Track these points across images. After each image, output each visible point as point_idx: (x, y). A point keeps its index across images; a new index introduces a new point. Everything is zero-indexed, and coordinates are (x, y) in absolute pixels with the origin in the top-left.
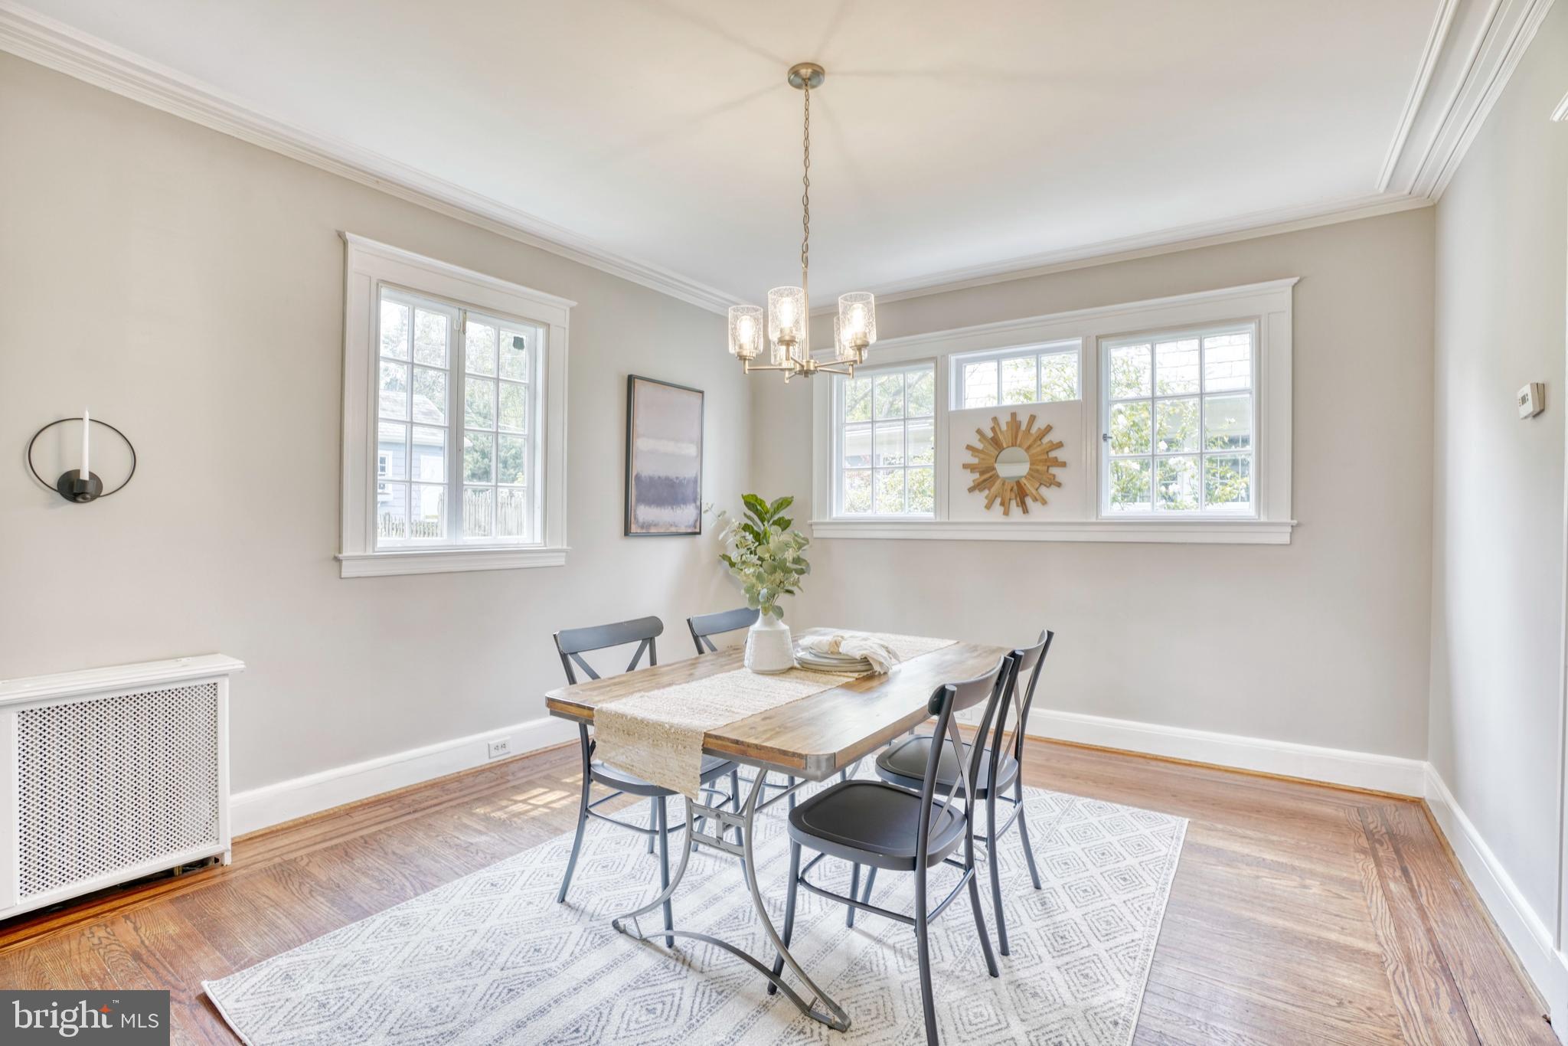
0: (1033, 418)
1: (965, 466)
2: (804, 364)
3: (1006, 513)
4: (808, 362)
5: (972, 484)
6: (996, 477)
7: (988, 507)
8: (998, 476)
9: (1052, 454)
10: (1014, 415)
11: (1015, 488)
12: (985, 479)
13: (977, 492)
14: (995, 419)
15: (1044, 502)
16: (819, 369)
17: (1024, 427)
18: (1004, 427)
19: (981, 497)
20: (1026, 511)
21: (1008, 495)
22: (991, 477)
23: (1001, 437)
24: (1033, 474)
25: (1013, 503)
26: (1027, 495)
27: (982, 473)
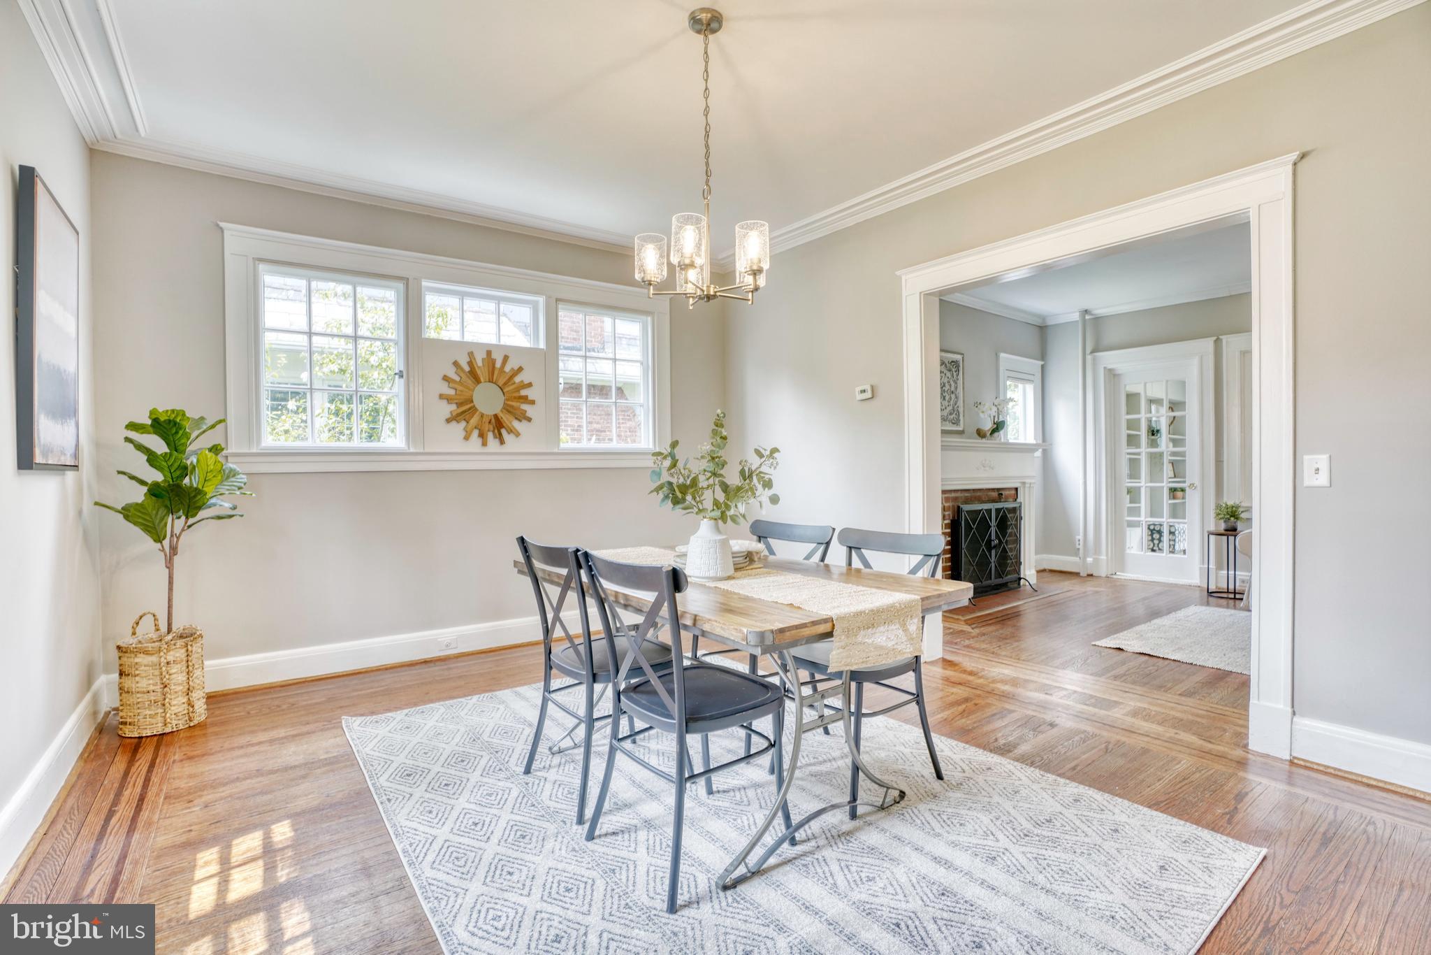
0: (506, 358)
1: (441, 397)
2: (705, 289)
3: (484, 444)
4: (708, 287)
5: (448, 416)
6: (473, 410)
7: (467, 438)
8: (476, 410)
9: (523, 393)
10: (489, 353)
11: (493, 420)
12: (464, 411)
13: (454, 423)
14: (471, 354)
15: (518, 434)
16: (718, 294)
17: (498, 365)
18: (480, 363)
19: (458, 428)
20: (502, 442)
21: (486, 426)
22: (470, 409)
23: (479, 372)
24: (508, 409)
25: (490, 436)
26: (503, 427)
27: (459, 405)
